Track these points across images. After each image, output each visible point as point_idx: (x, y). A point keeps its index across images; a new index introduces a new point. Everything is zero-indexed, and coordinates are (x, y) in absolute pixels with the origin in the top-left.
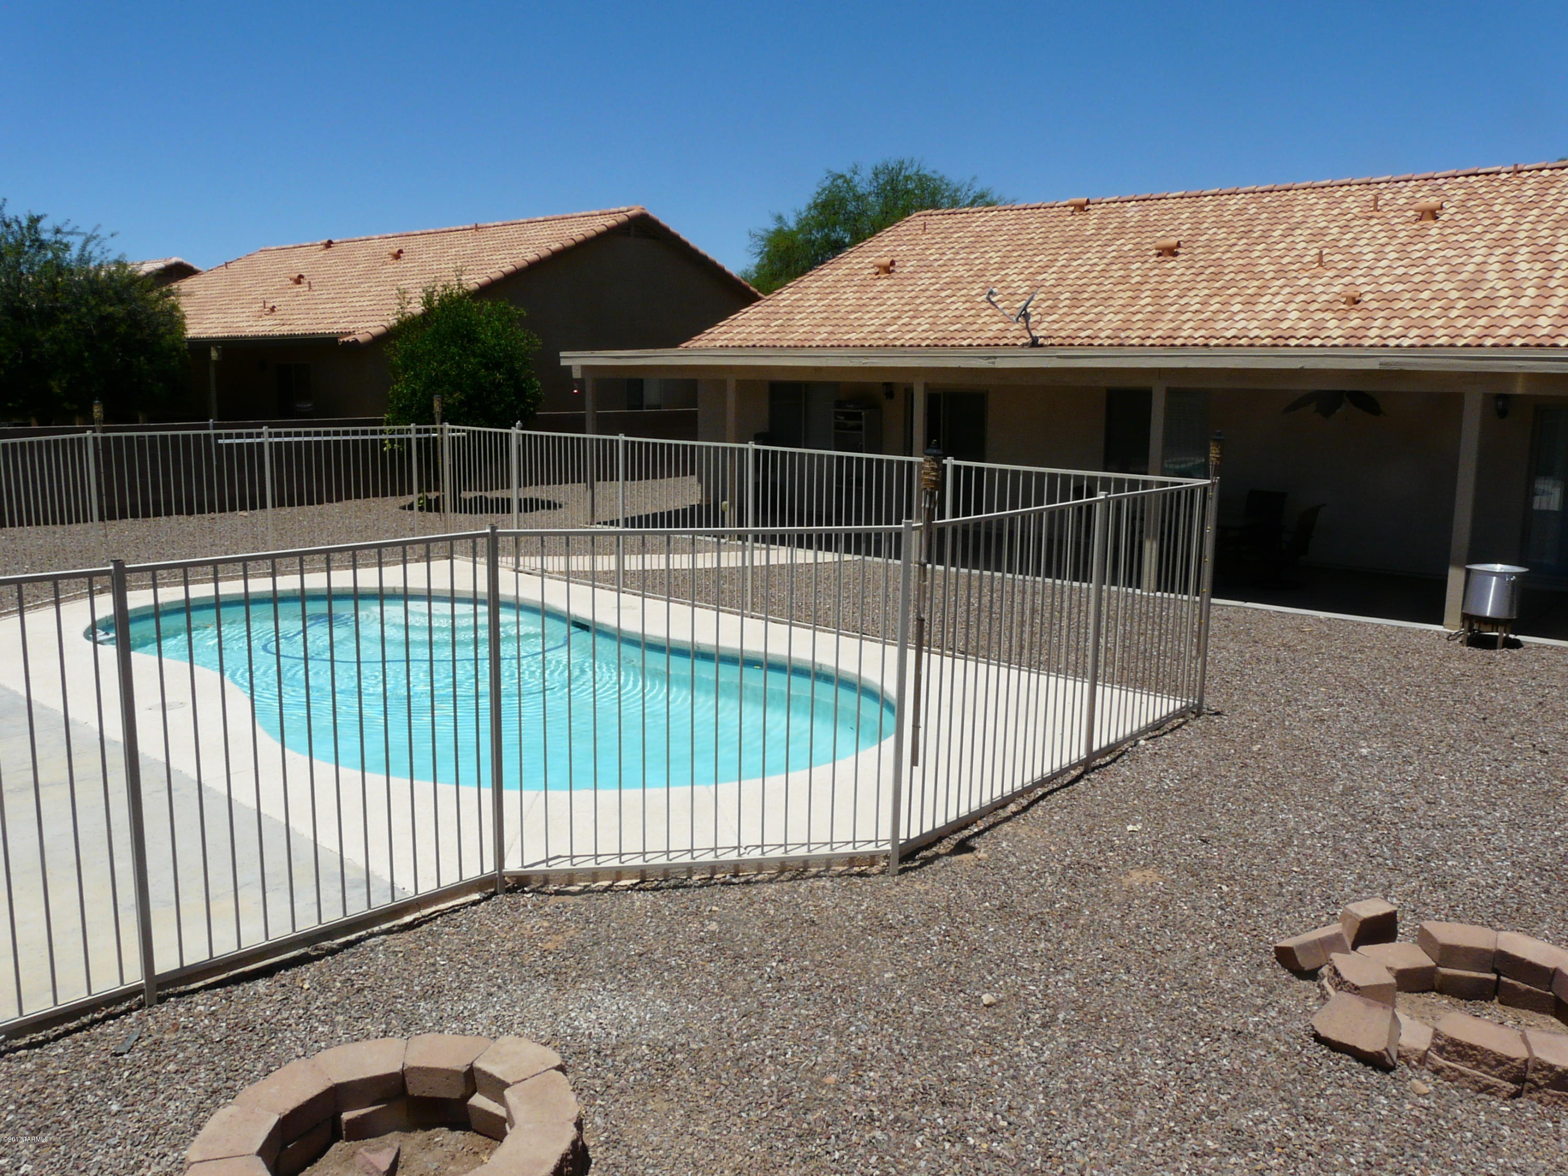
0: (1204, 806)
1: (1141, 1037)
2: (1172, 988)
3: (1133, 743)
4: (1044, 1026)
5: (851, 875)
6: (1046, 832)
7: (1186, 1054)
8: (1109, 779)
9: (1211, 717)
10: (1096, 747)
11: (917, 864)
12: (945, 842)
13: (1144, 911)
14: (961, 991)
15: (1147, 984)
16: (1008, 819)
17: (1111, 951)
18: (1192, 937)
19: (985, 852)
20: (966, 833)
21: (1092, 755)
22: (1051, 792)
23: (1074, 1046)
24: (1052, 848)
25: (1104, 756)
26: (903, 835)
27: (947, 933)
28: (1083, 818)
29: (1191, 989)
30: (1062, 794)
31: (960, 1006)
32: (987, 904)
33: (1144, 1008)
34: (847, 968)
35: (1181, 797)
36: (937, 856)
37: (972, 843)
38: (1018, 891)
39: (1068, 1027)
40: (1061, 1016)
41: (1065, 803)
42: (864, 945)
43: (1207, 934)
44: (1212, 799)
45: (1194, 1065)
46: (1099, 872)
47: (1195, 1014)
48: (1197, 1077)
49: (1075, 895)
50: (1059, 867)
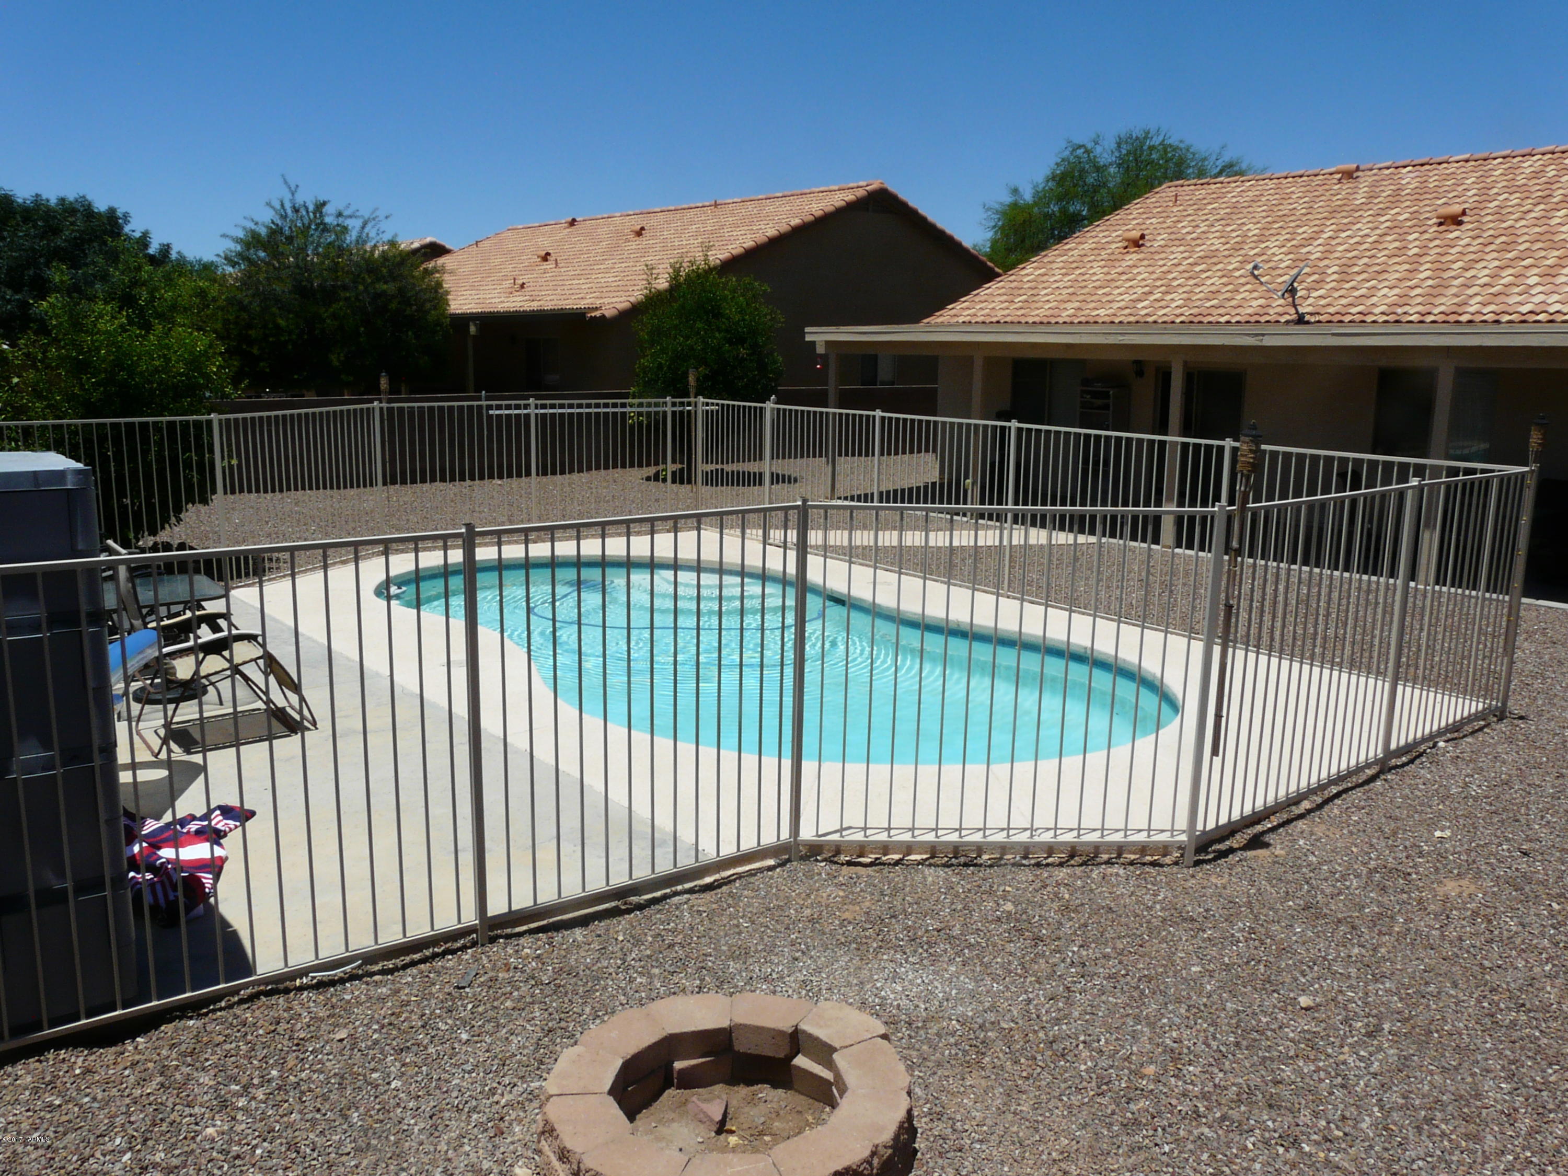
0: (1519, 817)
1: (1479, 1057)
2: (1510, 1009)
3: (1431, 744)
4: (1369, 1035)
5: (1144, 864)
6: (1345, 832)
7: (1534, 1080)
8: (1408, 781)
9: (1516, 722)
10: (1393, 746)
11: (1210, 856)
12: (1238, 836)
13: (1464, 922)
14: (1274, 991)
15: (1479, 1001)
16: (1301, 817)
17: (1433, 962)
18: (1524, 955)
19: (1282, 849)
20: (1259, 828)
21: (1389, 754)
22: (1346, 791)
23: (1405, 1059)
24: (1354, 850)
25: (1399, 757)
26: (1200, 827)
27: (1252, 931)
28: (1384, 820)
29: (1530, 1011)
30: (1358, 793)
31: (1275, 1006)
32: (1291, 903)
33: (1478, 1027)
34: (1152, 959)
35: (1491, 805)
36: (1231, 851)
37: (1267, 838)
38: (1322, 892)
39: (1396, 1038)
40: (1386, 1026)
41: (1362, 803)
42: (1166, 936)
43: (1541, 954)
44: (1528, 809)
45: (1544, 1093)
46: (1409, 878)
47: (1537, 1038)
48: (1551, 1106)
49: (1385, 900)
50: (1365, 871)
